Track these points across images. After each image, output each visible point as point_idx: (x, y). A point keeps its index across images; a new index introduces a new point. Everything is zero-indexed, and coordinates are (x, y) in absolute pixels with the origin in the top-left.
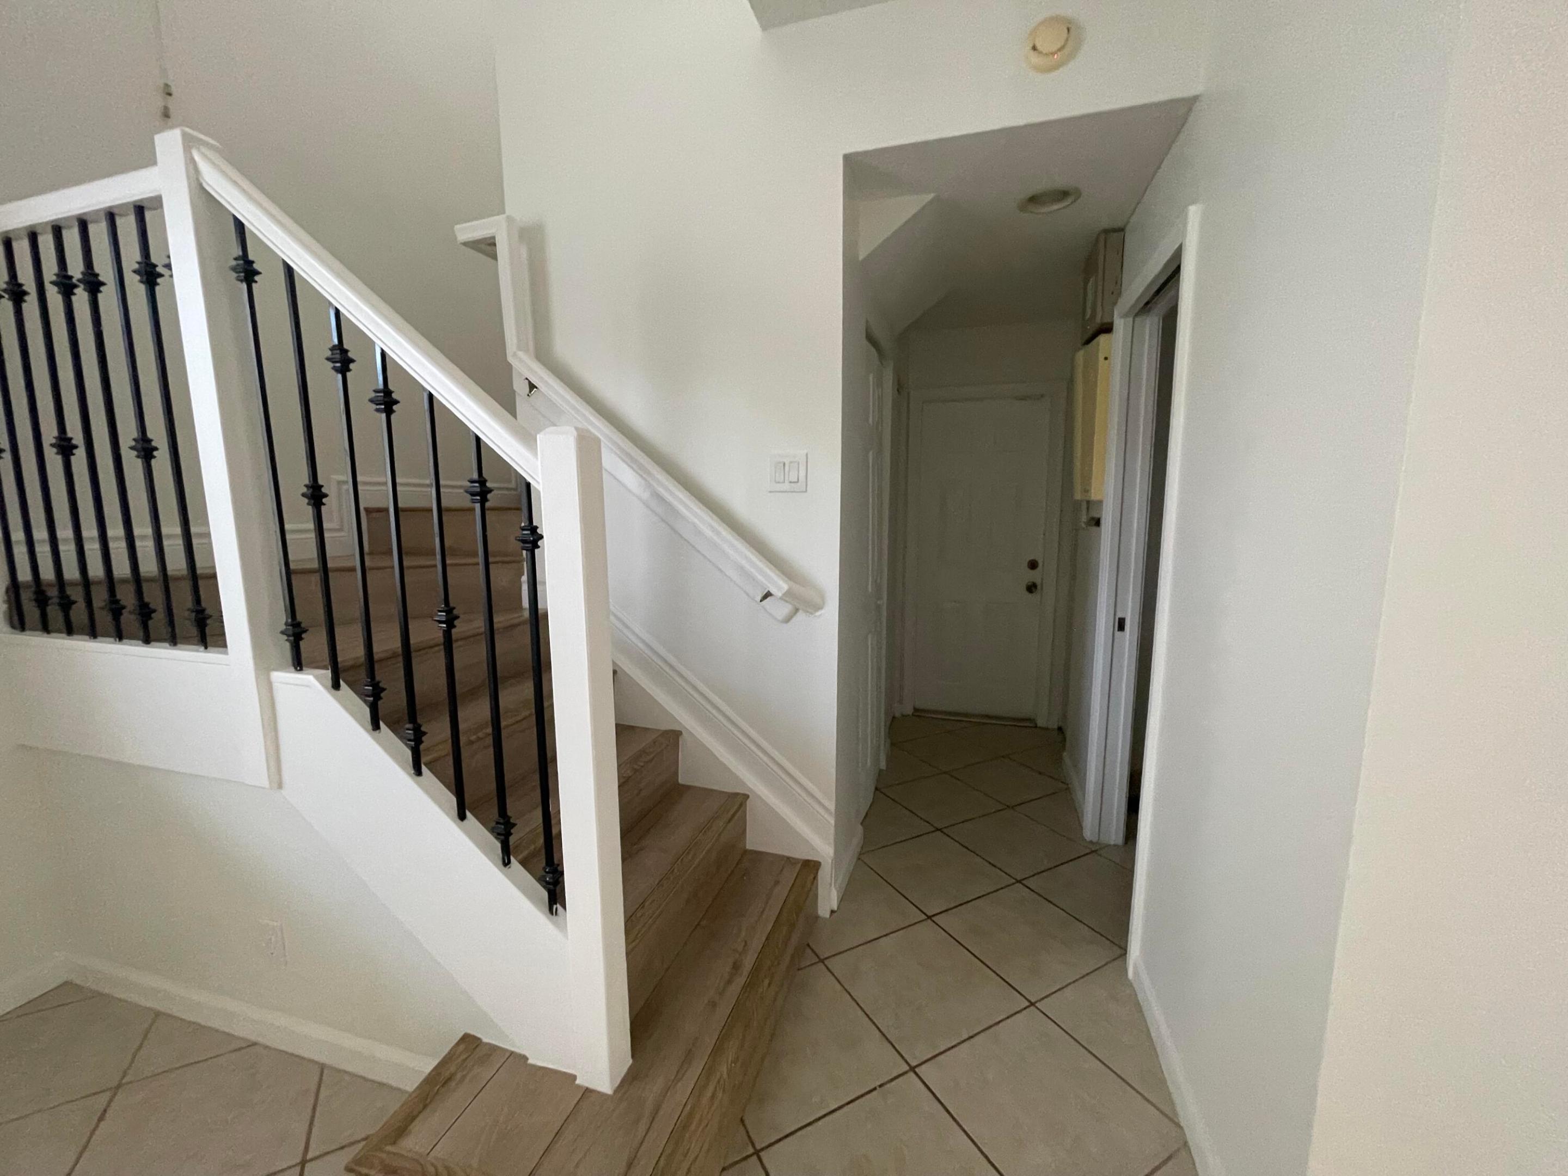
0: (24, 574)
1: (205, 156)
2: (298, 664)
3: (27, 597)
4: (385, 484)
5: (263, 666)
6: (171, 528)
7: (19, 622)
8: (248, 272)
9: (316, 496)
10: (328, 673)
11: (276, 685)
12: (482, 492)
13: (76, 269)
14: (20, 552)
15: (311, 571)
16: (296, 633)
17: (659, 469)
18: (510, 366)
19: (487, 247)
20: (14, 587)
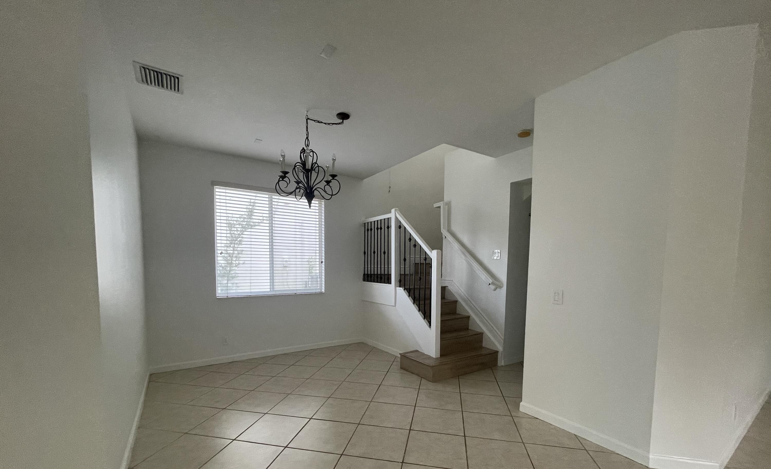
0: (366, 273)
1: (397, 213)
2: (400, 287)
3: (366, 276)
4: (413, 258)
5: (396, 287)
6: (386, 266)
7: (364, 280)
8: (400, 227)
9: (405, 260)
10: (404, 288)
11: (397, 290)
12: (426, 259)
13: (379, 227)
14: (366, 269)
15: (403, 275)
16: (400, 281)
17: (468, 254)
18: (442, 233)
19: (439, 207)
20: (364, 275)
